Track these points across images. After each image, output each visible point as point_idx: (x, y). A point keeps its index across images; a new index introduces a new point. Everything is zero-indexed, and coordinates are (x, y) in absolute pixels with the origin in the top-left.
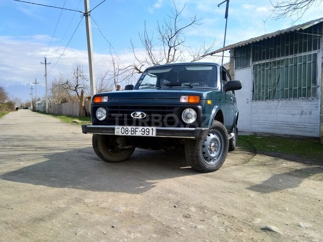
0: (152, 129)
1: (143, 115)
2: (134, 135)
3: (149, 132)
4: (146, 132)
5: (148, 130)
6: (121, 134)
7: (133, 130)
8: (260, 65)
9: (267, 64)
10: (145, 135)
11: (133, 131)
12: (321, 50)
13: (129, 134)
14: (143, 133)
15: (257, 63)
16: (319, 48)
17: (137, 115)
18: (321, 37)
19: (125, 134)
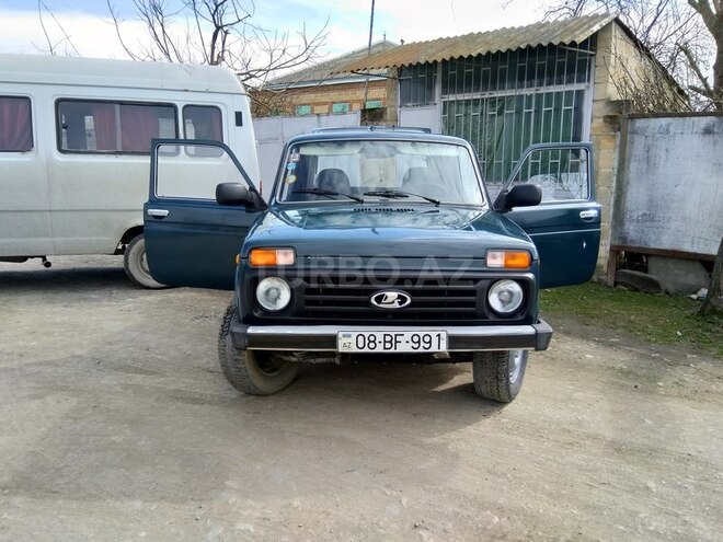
0: (439, 335)
1: (403, 300)
2: (393, 350)
3: (430, 342)
4: (422, 344)
5: (427, 339)
6: (354, 350)
7: (388, 339)
8: (459, 102)
9: (476, 102)
10: (421, 350)
11: (390, 342)
12: (592, 83)
13: (380, 349)
14: (416, 346)
15: (452, 98)
16: (589, 80)
17: (389, 300)
18: (592, 55)
19: (366, 350)
